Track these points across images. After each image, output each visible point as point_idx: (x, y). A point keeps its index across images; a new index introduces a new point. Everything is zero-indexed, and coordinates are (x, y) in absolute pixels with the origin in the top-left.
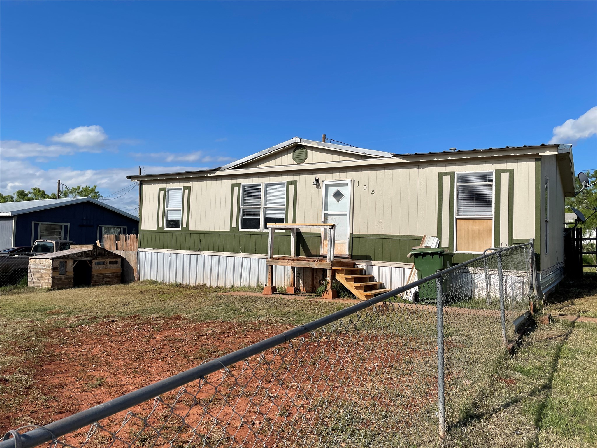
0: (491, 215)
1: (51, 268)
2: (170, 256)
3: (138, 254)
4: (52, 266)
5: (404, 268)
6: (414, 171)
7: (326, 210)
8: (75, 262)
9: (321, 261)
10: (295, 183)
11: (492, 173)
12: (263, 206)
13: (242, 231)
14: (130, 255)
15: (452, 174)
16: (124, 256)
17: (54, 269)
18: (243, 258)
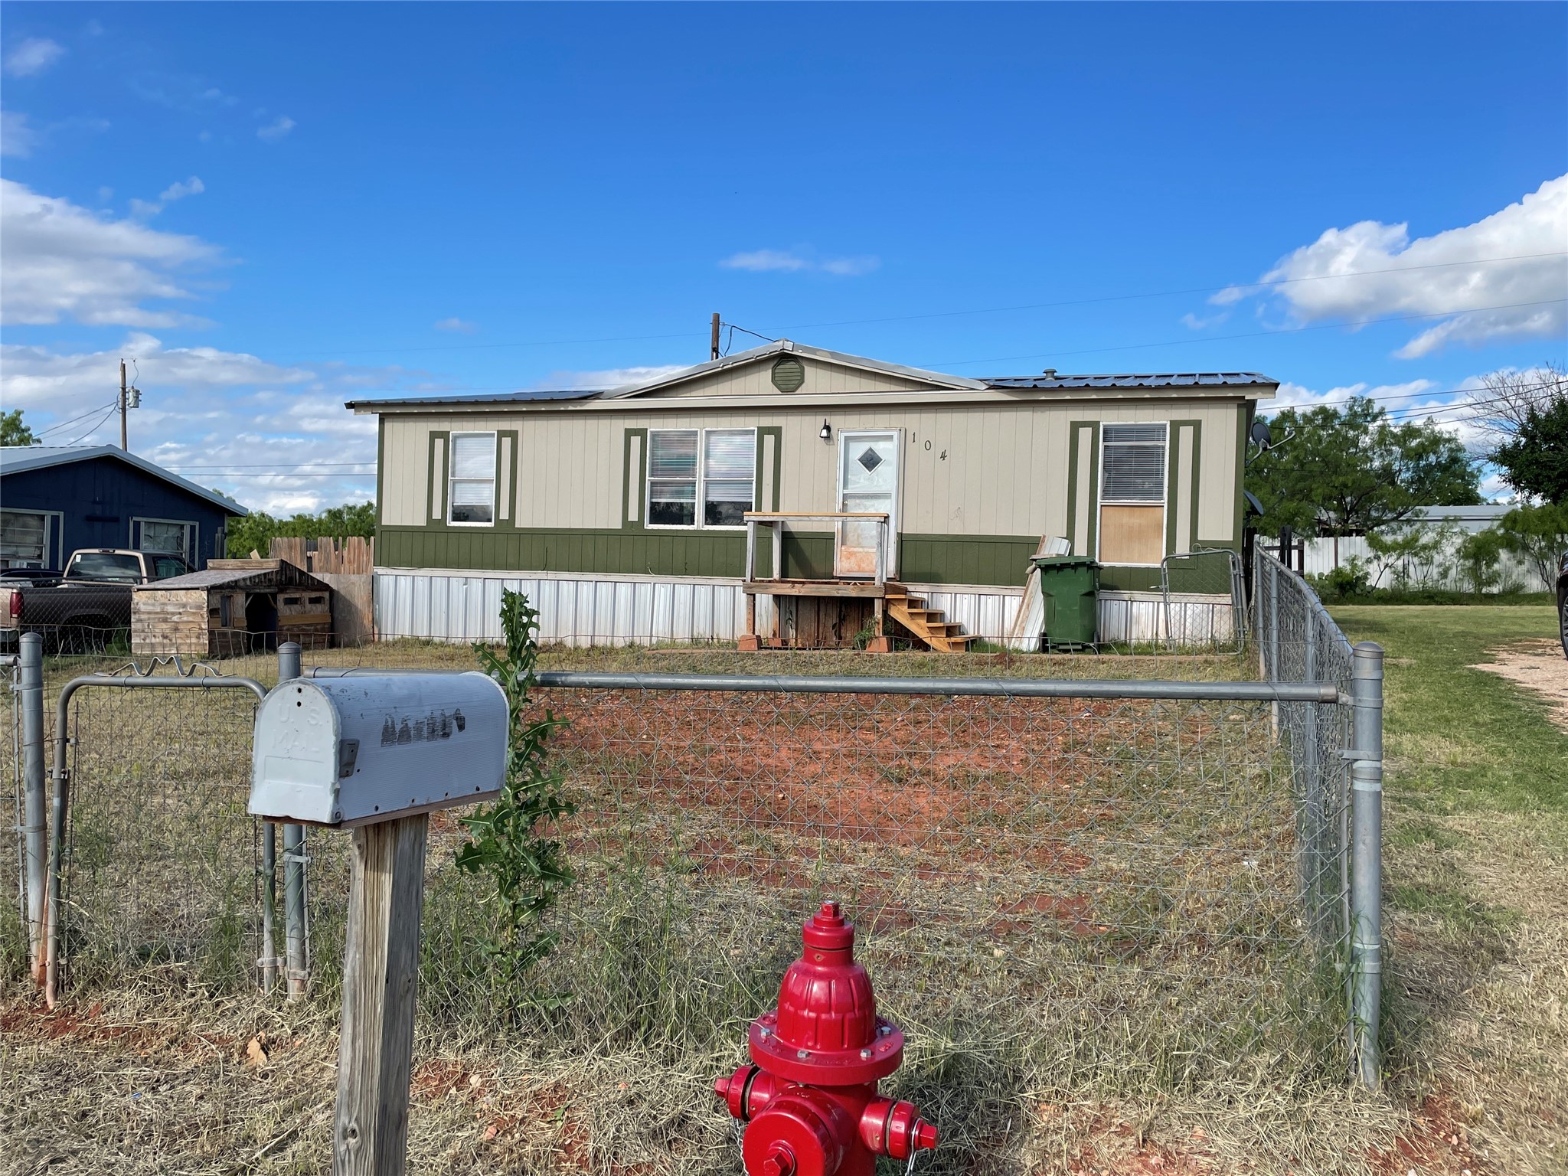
0: (1162, 499)
1: (205, 609)
2: (465, 584)
3: (374, 580)
4: (208, 606)
5: (1004, 596)
6: (1025, 416)
7: (845, 485)
8: (247, 596)
9: (863, 584)
10: (777, 432)
11: (1165, 425)
12: (703, 478)
13: (652, 530)
14: (353, 583)
15: (1094, 425)
16: (333, 586)
17: (212, 612)
18: (655, 584)
